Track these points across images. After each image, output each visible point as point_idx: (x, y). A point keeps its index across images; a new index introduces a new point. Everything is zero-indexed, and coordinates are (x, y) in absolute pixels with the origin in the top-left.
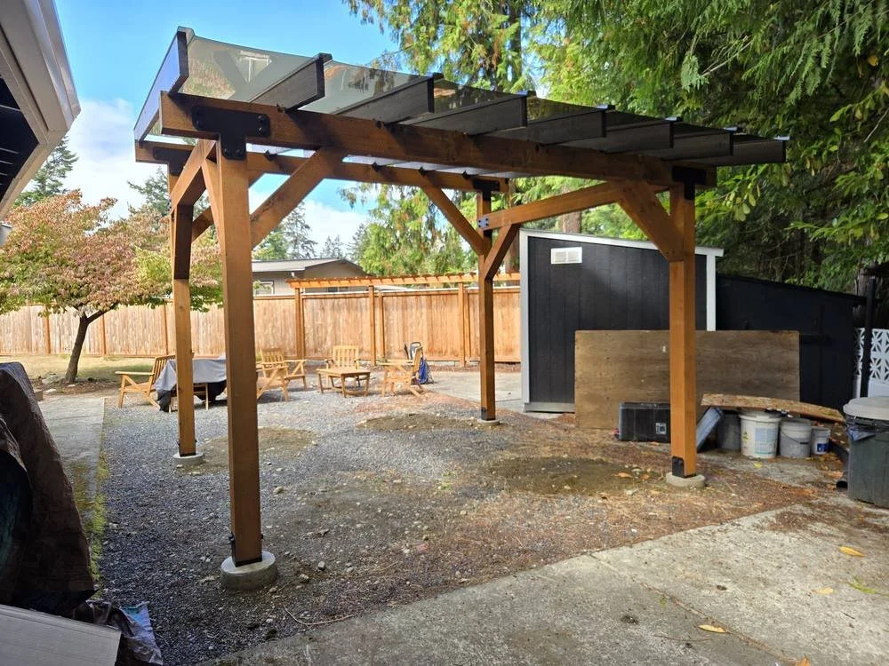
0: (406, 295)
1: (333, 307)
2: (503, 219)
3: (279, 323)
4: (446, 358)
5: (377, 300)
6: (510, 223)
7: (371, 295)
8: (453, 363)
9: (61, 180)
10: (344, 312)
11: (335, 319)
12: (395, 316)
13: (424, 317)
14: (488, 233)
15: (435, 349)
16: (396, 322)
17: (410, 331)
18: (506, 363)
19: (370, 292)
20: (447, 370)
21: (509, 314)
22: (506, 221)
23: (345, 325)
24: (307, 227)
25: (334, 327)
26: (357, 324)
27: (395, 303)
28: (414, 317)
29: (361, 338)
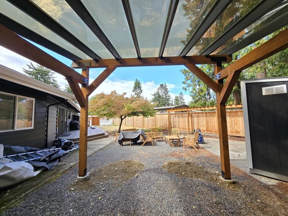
0: (199, 113)
1: (178, 117)
2: (229, 70)
3: (165, 121)
4: (212, 133)
5: (190, 115)
6: (234, 71)
7: (187, 113)
8: (215, 135)
9: (140, 95)
10: (181, 118)
11: (179, 120)
12: (195, 119)
13: (205, 120)
14: (221, 81)
15: (209, 130)
16: (196, 121)
17: (200, 124)
18: (237, 137)
19: (187, 112)
20: (213, 137)
21: (236, 119)
22: (231, 71)
23: (181, 121)
24: (184, 100)
25: (178, 122)
26: (184, 121)
27: (195, 115)
28: (201, 120)
29: (185, 125)
